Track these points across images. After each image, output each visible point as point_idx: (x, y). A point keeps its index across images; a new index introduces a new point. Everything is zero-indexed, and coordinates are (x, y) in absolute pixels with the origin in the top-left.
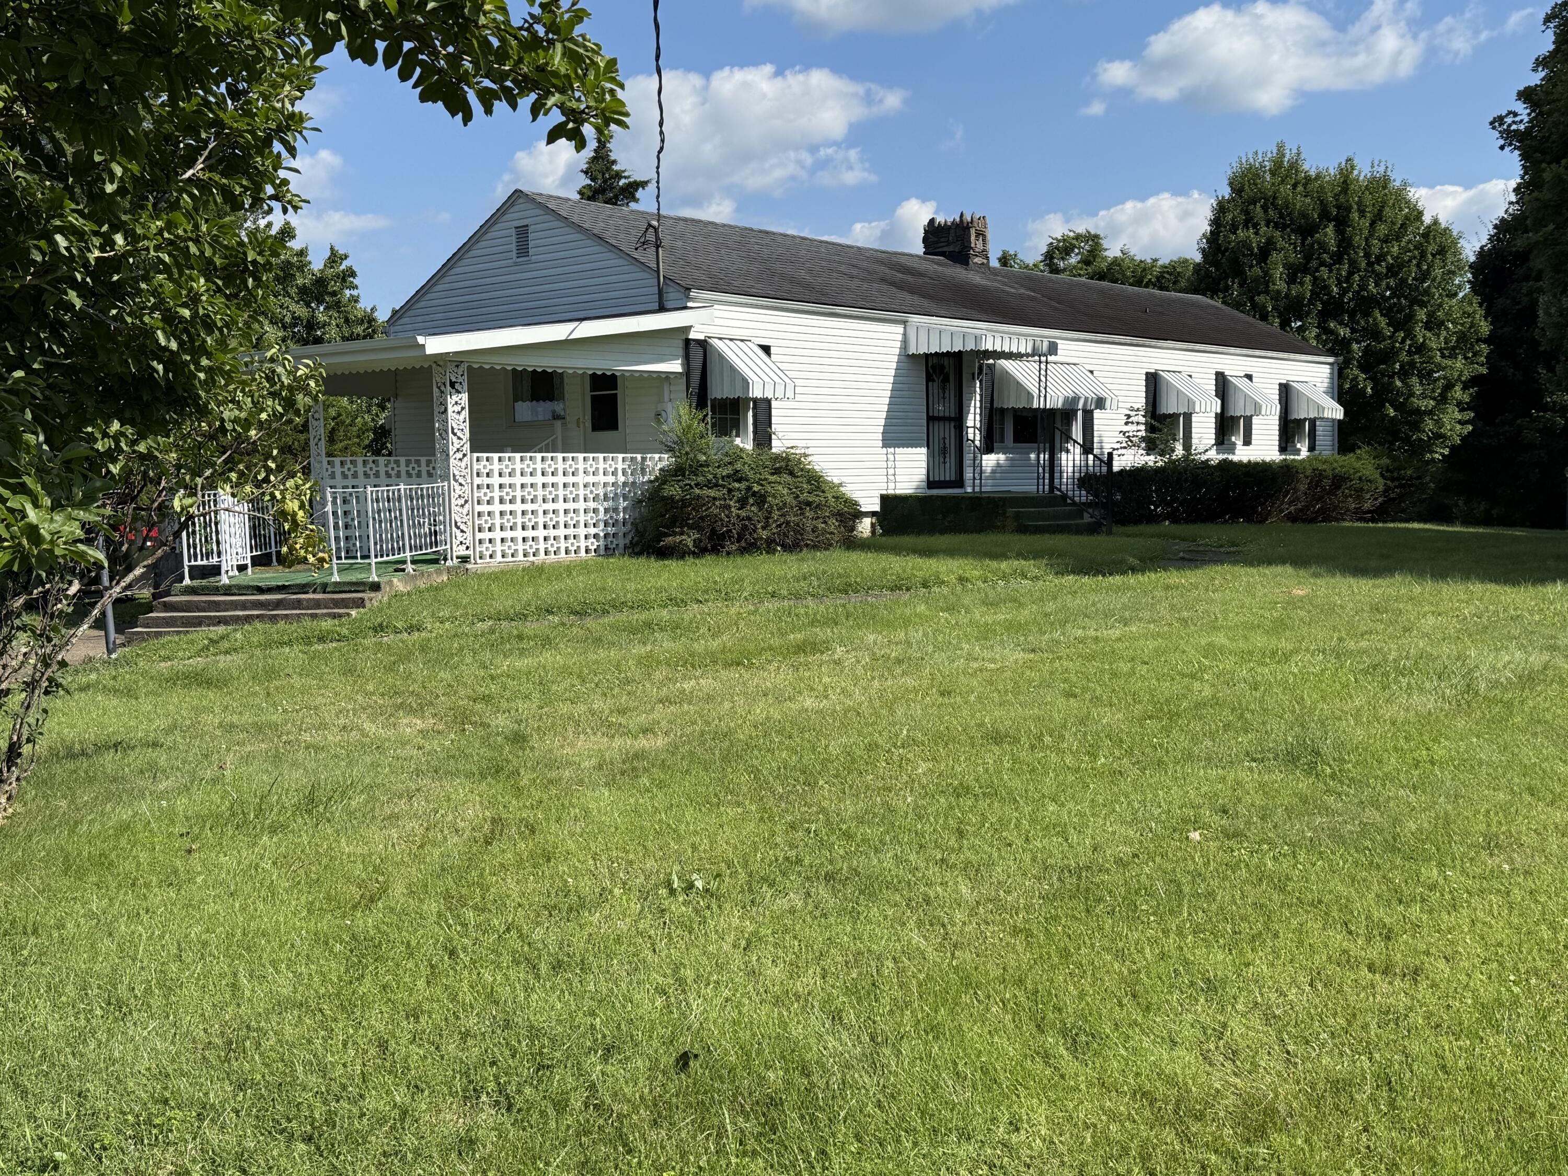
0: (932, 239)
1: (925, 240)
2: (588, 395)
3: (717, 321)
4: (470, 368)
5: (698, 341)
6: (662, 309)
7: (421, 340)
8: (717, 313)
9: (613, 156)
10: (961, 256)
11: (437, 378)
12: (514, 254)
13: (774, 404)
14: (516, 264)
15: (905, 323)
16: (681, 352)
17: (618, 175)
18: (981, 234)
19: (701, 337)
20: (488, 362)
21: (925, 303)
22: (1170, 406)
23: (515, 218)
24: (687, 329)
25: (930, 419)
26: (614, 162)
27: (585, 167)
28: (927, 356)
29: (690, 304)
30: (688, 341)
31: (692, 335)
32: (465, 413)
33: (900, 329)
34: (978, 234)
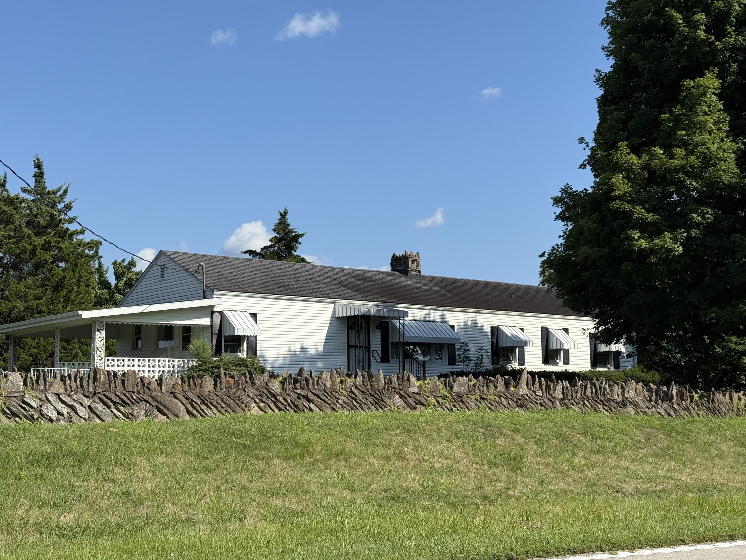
1: (392, 264)
2: (181, 335)
3: (224, 303)
4: (107, 324)
5: (219, 312)
6: (205, 298)
7: (80, 313)
8: (223, 300)
10: (405, 271)
11: (93, 328)
12: (159, 277)
13: (258, 338)
14: (160, 281)
15: (334, 303)
16: (210, 316)
18: (416, 261)
19: (220, 310)
20: (115, 321)
23: (160, 262)
24: (213, 306)
25: (349, 347)
26: (289, 225)
27: (273, 228)
28: (349, 318)
29: (214, 296)
30: (213, 312)
31: (215, 309)
32: (104, 341)
33: (332, 306)
34: (413, 261)
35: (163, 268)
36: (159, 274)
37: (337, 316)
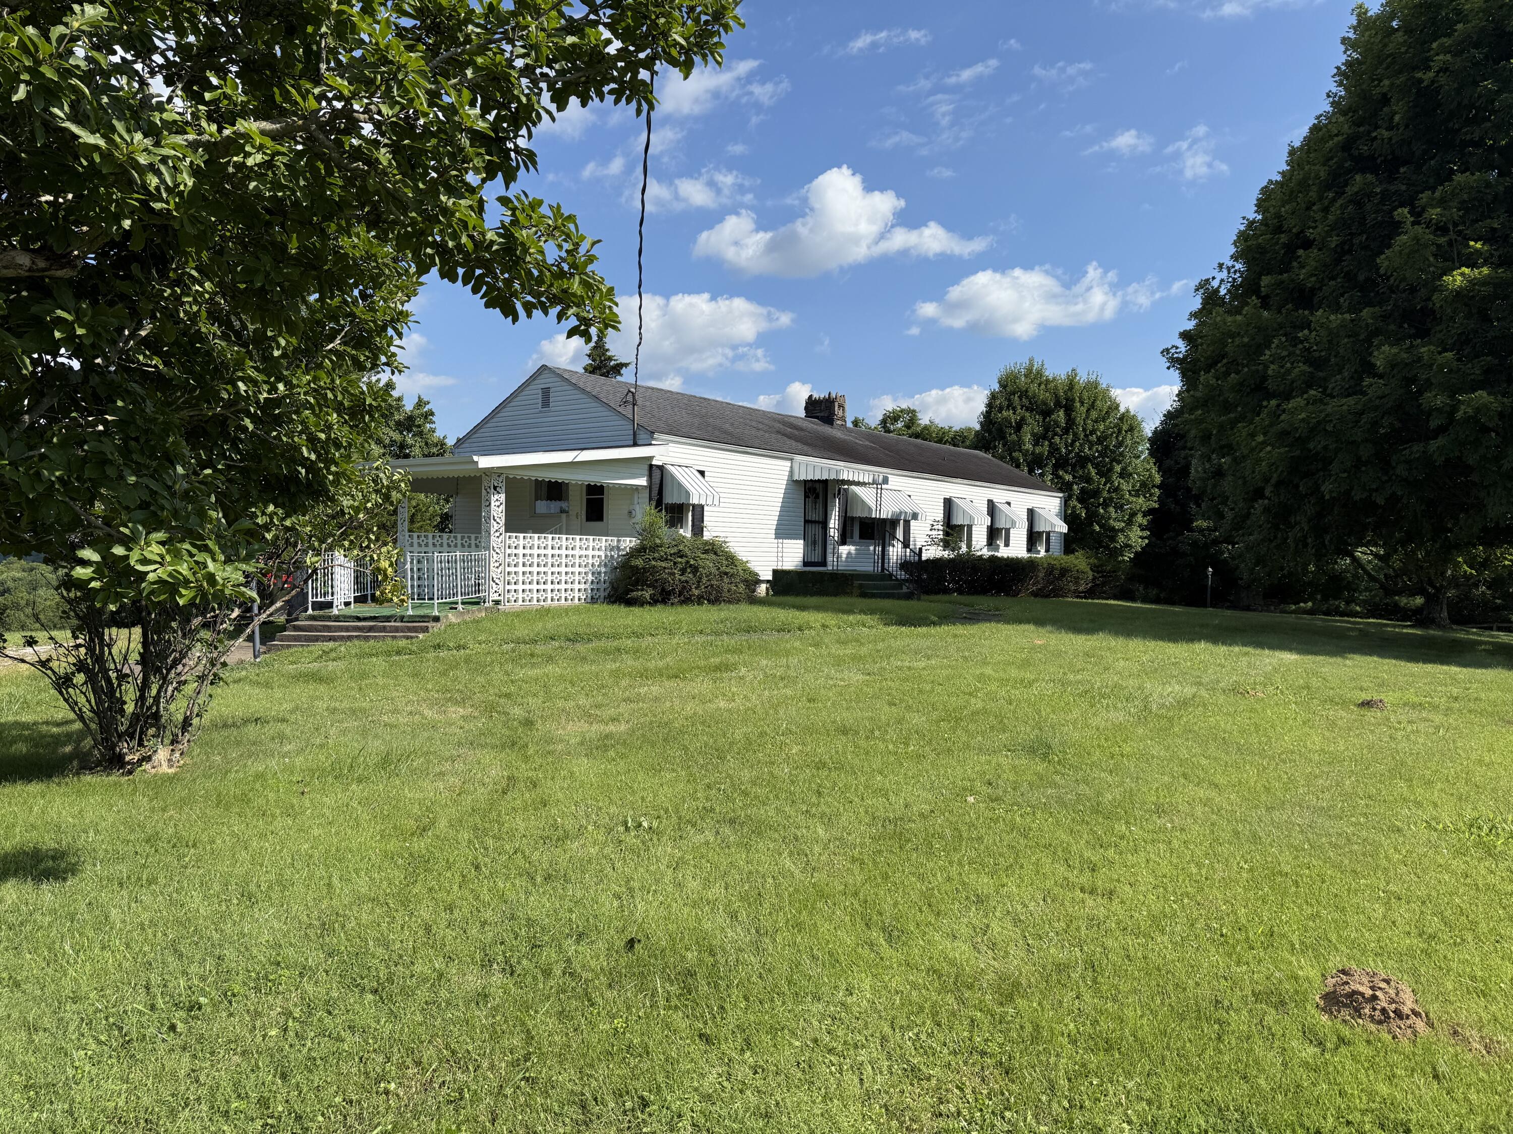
0: (811, 408)
1: (806, 408)
2: (585, 497)
3: (671, 454)
4: (507, 478)
5: (658, 466)
6: (635, 444)
7: (475, 458)
8: (671, 449)
9: (607, 346)
10: (829, 419)
11: (485, 483)
12: (540, 405)
13: (706, 508)
14: (541, 412)
15: (792, 460)
16: (646, 472)
17: (610, 359)
18: (841, 406)
19: (660, 463)
20: (519, 474)
21: (805, 448)
22: (958, 520)
23: (541, 383)
24: (651, 458)
25: (806, 522)
26: (607, 350)
27: (588, 352)
28: (805, 482)
29: (653, 442)
30: (651, 466)
31: (654, 462)
32: (503, 507)
33: (788, 464)
34: (839, 406)
35: (546, 392)
36: (540, 401)
37: (796, 478)
